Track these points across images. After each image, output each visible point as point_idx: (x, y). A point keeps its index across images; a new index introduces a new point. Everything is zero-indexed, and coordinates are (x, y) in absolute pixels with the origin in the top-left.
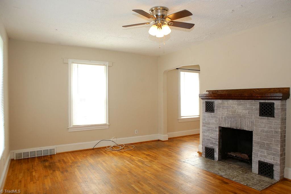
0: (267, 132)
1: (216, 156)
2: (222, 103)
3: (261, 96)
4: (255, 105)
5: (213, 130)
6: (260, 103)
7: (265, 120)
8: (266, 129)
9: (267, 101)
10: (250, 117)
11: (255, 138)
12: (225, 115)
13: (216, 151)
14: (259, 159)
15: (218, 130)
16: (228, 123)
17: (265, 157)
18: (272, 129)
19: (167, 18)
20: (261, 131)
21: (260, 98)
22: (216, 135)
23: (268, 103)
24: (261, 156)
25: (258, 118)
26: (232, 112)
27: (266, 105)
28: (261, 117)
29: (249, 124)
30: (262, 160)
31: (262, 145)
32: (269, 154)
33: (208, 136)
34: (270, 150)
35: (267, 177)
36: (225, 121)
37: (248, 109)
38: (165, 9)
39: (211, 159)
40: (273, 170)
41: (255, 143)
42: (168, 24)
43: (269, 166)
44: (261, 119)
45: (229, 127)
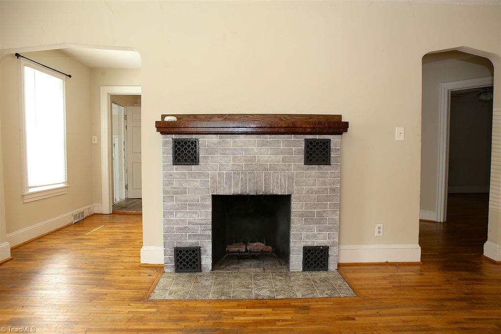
0: (317, 192)
1: (207, 260)
2: (219, 143)
3: (312, 127)
4: (297, 144)
5: (197, 205)
6: (307, 141)
7: (315, 171)
8: (316, 187)
9: (317, 137)
10: (286, 168)
11: (296, 207)
12: (230, 168)
13: (205, 251)
14: (304, 244)
15: (209, 202)
16: (236, 184)
17: (315, 236)
18: (326, 185)
20: (308, 192)
21: (309, 130)
22: (205, 215)
24: (308, 237)
25: (303, 169)
26: (246, 161)
27: (318, 143)
28: (307, 166)
29: (283, 181)
30: (309, 244)
31: (308, 217)
32: (320, 231)
33: (183, 221)
34: (322, 222)
35: (319, 270)
36: (228, 182)
37: (282, 153)
39: (192, 272)
40: (328, 256)
41: (295, 216)
43: (322, 251)
44: (308, 169)
45: (239, 193)
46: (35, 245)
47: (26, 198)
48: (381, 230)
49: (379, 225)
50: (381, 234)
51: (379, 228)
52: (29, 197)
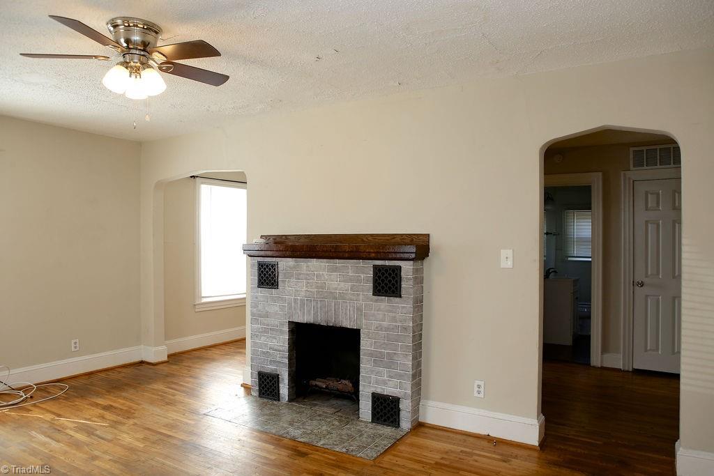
0: (387, 329)
1: (284, 390)
2: (295, 267)
3: (375, 251)
4: (363, 271)
5: (277, 331)
6: (375, 267)
7: (385, 303)
8: (385, 324)
9: (387, 263)
10: (355, 298)
11: (365, 345)
12: (303, 294)
13: (283, 379)
14: (373, 390)
15: (286, 329)
16: (309, 311)
17: (385, 383)
18: (396, 322)
19: (157, 54)
20: (377, 328)
21: (373, 255)
22: (281, 342)
23: (390, 267)
24: (377, 382)
25: (371, 301)
26: (317, 287)
27: (386, 271)
28: (376, 297)
29: (352, 312)
30: (379, 391)
31: (378, 359)
32: (391, 377)
33: (266, 345)
34: (393, 367)
35: (389, 426)
36: (302, 309)
37: (351, 280)
38: (151, 29)
39: (271, 399)
40: (399, 410)
41: (364, 355)
42: (160, 69)
43: (392, 402)
44: (376, 301)
45: (312, 322)
46: (204, 353)
47: (197, 307)
48: (482, 390)
49: (477, 382)
50: (482, 395)
51: (479, 386)
52: (200, 306)
